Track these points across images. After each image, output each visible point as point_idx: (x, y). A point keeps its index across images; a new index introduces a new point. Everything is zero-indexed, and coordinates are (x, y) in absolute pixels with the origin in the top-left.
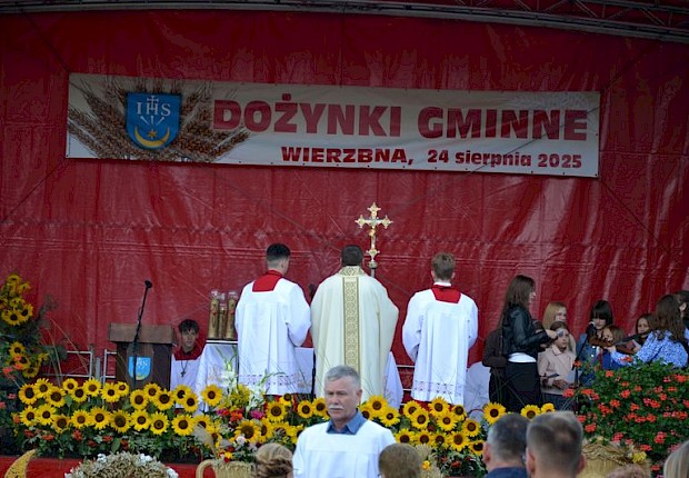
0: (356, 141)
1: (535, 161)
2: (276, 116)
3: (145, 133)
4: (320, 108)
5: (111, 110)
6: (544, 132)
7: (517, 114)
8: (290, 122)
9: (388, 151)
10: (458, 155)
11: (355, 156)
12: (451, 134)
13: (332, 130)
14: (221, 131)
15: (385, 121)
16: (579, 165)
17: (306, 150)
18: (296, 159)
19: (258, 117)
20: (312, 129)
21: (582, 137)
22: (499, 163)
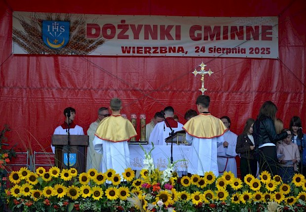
0: (159, 43)
1: (248, 51)
2: (118, 31)
3: (52, 41)
4: (140, 27)
5: (35, 30)
6: (252, 37)
7: (238, 28)
8: (126, 34)
9: (175, 48)
10: (210, 49)
11: (159, 50)
12: (206, 38)
13: (146, 38)
14: (91, 39)
15: (173, 33)
16: (269, 53)
17: (134, 48)
18: (129, 52)
19: (109, 32)
20: (136, 37)
21: (270, 39)
22: (230, 53)
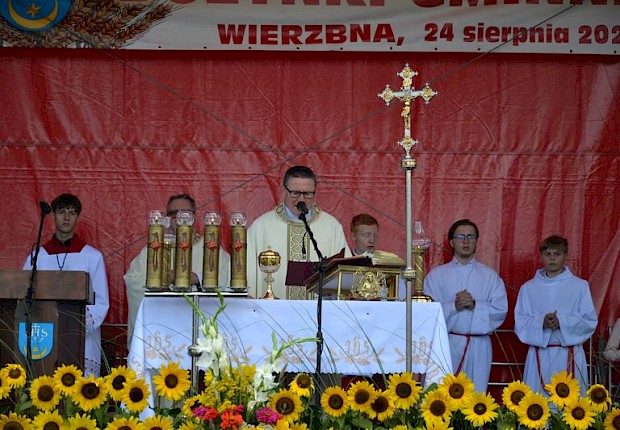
0: (322, 14)
1: (575, 36)
3: (22, 7)
9: (367, 27)
10: (467, 30)
11: (322, 35)
14: (131, 4)
17: (253, 28)
18: (238, 41)
22: (524, 40)
